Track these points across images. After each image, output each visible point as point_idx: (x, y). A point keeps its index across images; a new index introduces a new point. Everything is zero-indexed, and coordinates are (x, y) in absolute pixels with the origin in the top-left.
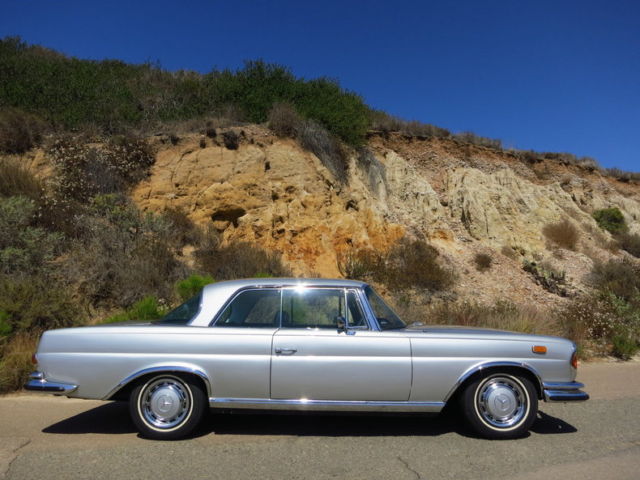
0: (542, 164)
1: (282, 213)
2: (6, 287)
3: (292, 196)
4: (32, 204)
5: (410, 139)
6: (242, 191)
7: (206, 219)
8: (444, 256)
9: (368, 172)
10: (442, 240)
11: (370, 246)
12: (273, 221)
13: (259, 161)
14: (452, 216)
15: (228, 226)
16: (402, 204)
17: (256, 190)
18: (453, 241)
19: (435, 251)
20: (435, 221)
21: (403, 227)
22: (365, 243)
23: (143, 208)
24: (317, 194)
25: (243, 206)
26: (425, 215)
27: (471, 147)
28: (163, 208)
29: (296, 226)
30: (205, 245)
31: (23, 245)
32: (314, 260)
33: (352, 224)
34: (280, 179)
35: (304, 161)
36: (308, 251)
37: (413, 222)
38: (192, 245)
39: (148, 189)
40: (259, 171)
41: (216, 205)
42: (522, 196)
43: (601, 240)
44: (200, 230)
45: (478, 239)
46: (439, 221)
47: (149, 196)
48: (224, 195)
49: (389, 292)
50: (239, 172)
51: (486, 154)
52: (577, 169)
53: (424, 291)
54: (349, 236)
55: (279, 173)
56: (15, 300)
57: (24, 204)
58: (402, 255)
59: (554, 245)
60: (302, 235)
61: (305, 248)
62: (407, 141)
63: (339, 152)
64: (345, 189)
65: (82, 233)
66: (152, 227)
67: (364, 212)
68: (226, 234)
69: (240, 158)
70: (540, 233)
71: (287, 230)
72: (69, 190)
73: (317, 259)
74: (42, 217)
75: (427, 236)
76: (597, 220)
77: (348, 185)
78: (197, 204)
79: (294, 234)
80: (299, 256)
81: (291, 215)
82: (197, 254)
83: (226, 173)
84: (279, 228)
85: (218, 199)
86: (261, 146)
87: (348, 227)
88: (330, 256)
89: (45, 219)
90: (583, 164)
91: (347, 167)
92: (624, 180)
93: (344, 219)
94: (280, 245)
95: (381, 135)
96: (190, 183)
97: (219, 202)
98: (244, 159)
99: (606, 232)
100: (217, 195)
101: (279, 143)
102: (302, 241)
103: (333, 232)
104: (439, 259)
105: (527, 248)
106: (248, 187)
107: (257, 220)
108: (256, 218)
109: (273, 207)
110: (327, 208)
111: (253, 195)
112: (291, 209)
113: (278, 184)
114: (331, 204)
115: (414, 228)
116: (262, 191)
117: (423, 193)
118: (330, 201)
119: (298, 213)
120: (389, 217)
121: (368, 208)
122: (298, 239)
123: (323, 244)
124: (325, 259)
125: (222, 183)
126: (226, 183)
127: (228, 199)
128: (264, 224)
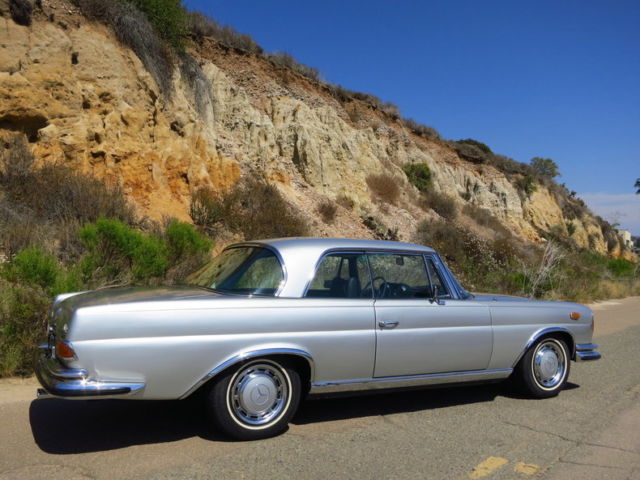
0: (351, 104)
1: (99, 130)
3: (107, 106)
5: (227, 49)
6: (42, 90)
9: (191, 86)
10: (281, 184)
11: (212, 185)
12: (87, 138)
13: (64, 49)
14: (281, 154)
15: (20, 138)
16: (228, 133)
17: (62, 92)
18: (290, 185)
20: (273, 160)
22: (205, 180)
24: (138, 108)
25: (44, 112)
26: (261, 151)
27: (289, 73)
29: (119, 148)
32: (146, 197)
34: (92, 81)
35: (122, 60)
36: (137, 185)
37: (246, 158)
40: (64, 65)
41: (5, 106)
42: (346, 140)
43: (412, 196)
45: (312, 185)
48: (16, 93)
50: (36, 61)
51: (303, 83)
52: (382, 115)
54: (184, 169)
55: (90, 72)
59: (378, 198)
60: (126, 162)
61: (133, 180)
62: (224, 52)
63: (164, 55)
64: (169, 106)
67: (193, 139)
69: (37, 40)
70: (365, 184)
71: (109, 154)
75: (264, 177)
76: (408, 175)
77: (171, 101)
79: (117, 160)
80: (127, 190)
81: (109, 133)
83: (17, 61)
85: (8, 97)
86: (64, 27)
87: (180, 157)
88: (164, 193)
90: (387, 111)
91: (170, 77)
92: (417, 133)
93: (174, 145)
95: (194, 38)
97: (9, 102)
98: (43, 43)
99: (415, 188)
100: (6, 91)
101: (87, 27)
102: (127, 170)
103: (163, 162)
105: (356, 199)
106: (51, 85)
107: (65, 135)
108: (64, 132)
109: (86, 120)
110: (151, 129)
111: (58, 98)
112: (108, 125)
113: (90, 87)
114: (156, 123)
115: (248, 165)
116: (70, 94)
117: (258, 123)
118: (154, 120)
119: (119, 132)
120: (223, 150)
121: (197, 134)
122: (122, 167)
123: (154, 177)
124: (159, 197)
125: (11, 74)
126: (17, 74)
127: (23, 100)
128: (76, 142)
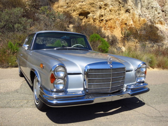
1: (103, 14)
2: (17, 36)
3: (106, 7)
4: (22, 10)
6: (89, 5)
7: (77, 15)
8: (160, 31)
10: (160, 25)
11: (133, 26)
12: (99, 16)
14: (165, 16)
15: (84, 18)
16: (146, 11)
17: (94, 5)
18: (165, 25)
19: (157, 29)
20: (159, 17)
21: (146, 19)
22: (131, 25)
23: (56, 11)
24: (115, 7)
25: (89, 11)
26: (155, 15)
28: (63, 11)
29: (107, 18)
30: (76, 24)
31: (21, 23)
33: (127, 18)
36: (111, 27)
37: (150, 18)
38: (72, 24)
39: (58, 5)
41: (80, 10)
44: (75, 19)
46: (160, 17)
47: (58, 7)
48: (83, 7)
49: (138, 42)
53: (151, 43)
54: (126, 22)
56: (20, 40)
57: (20, 10)
58: (145, 29)
60: (109, 21)
61: (110, 26)
64: (126, 5)
65: (37, 20)
66: (59, 18)
68: (84, 21)
71: (104, 19)
72: (33, 5)
73: (114, 30)
74: (26, 14)
75: (155, 23)
77: (127, 3)
78: (74, 10)
79: (107, 21)
80: (108, 29)
81: (106, 14)
82: (74, 27)
84: (101, 19)
85: (81, 8)
87: (126, 19)
88: (119, 29)
89: (27, 15)
93: (124, 16)
94: (101, 25)
96: (72, 3)
97: (81, 9)
100: (81, 7)
102: (109, 23)
103: (120, 21)
104: (158, 31)
106: (91, 4)
107: (94, 16)
108: (94, 15)
109: (100, 11)
110: (119, 12)
111: (93, 7)
112: (106, 12)
113: (102, 3)
114: (120, 10)
115: (150, 20)
116: (96, 5)
117: (155, 7)
118: (120, 9)
119: (108, 14)
120: (141, 16)
121: (134, 12)
122: (108, 23)
123: (117, 25)
124: (117, 30)
125: (82, 3)
126: (84, 2)
127: (84, 8)
128: (96, 17)
